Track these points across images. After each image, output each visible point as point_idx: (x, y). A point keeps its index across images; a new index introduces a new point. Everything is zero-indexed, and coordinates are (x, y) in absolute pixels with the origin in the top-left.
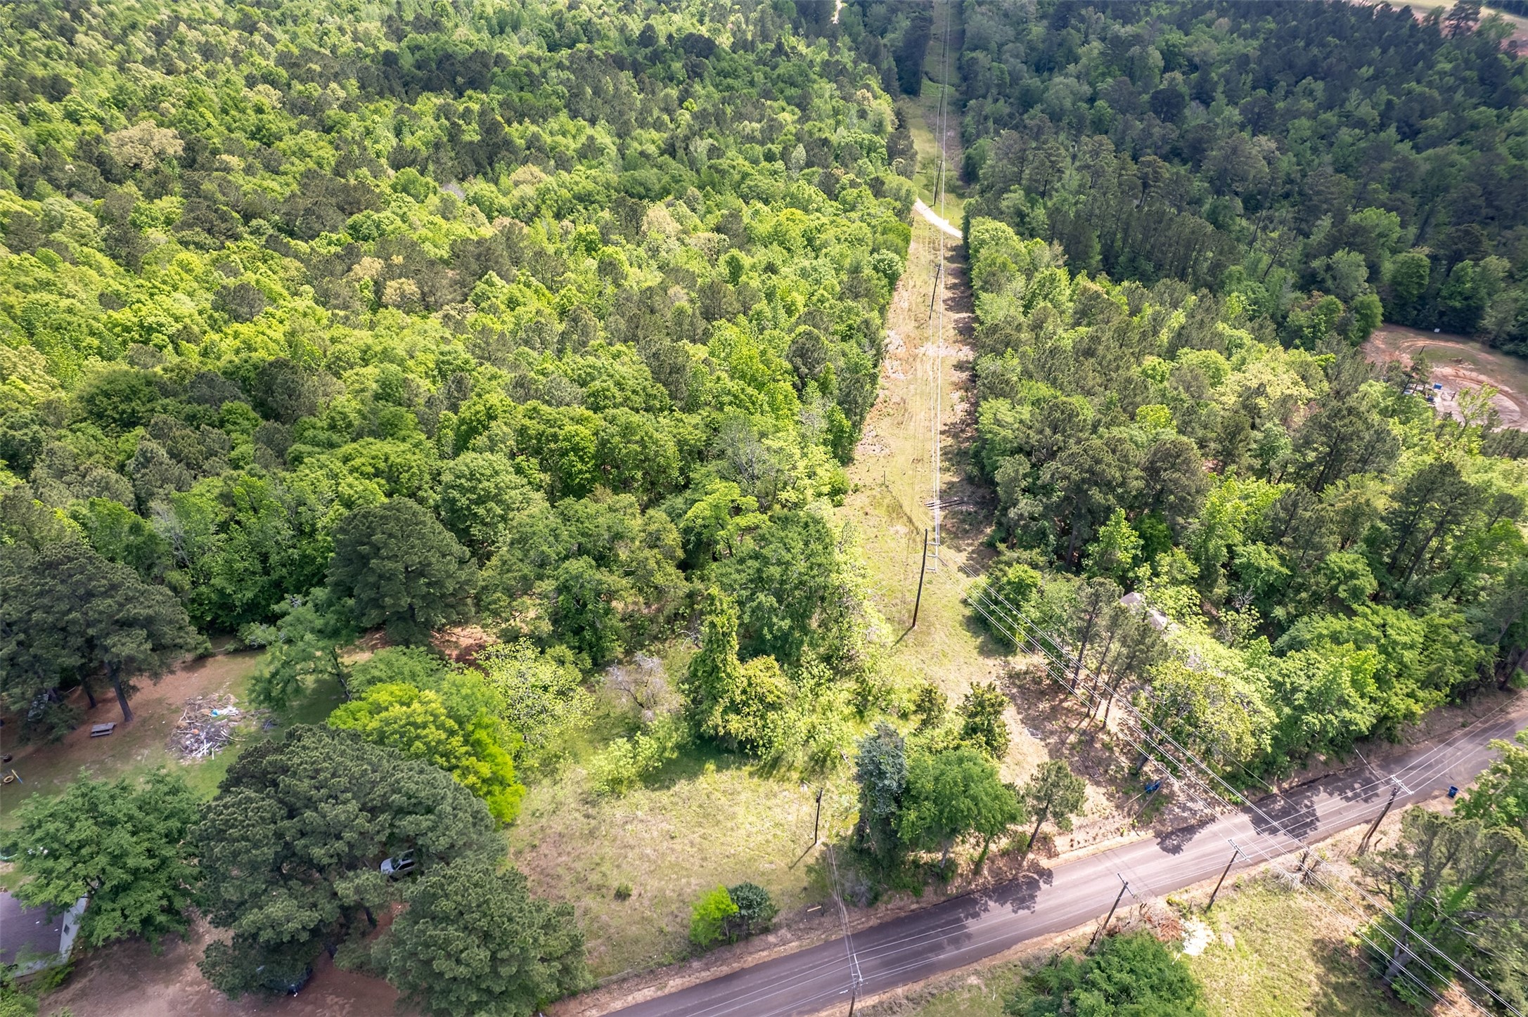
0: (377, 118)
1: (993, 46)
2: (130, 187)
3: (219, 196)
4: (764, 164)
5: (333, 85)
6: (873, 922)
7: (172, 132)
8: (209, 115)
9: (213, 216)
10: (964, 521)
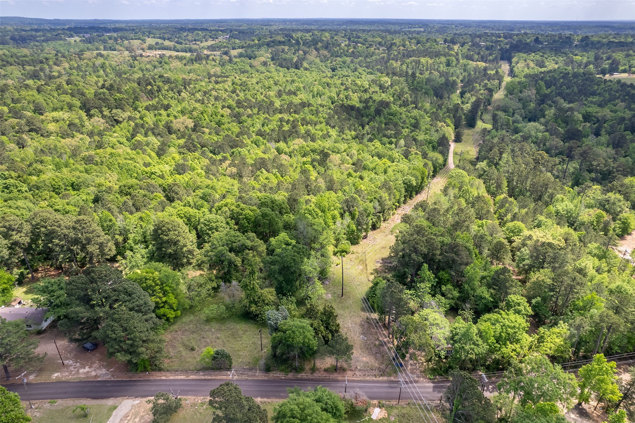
0: (257, 120)
1: (511, 110)
2: (174, 136)
3: (196, 140)
4: (388, 145)
5: (249, 110)
6: (266, 378)
7: (191, 120)
8: (206, 117)
9: (191, 145)
10: (387, 269)
